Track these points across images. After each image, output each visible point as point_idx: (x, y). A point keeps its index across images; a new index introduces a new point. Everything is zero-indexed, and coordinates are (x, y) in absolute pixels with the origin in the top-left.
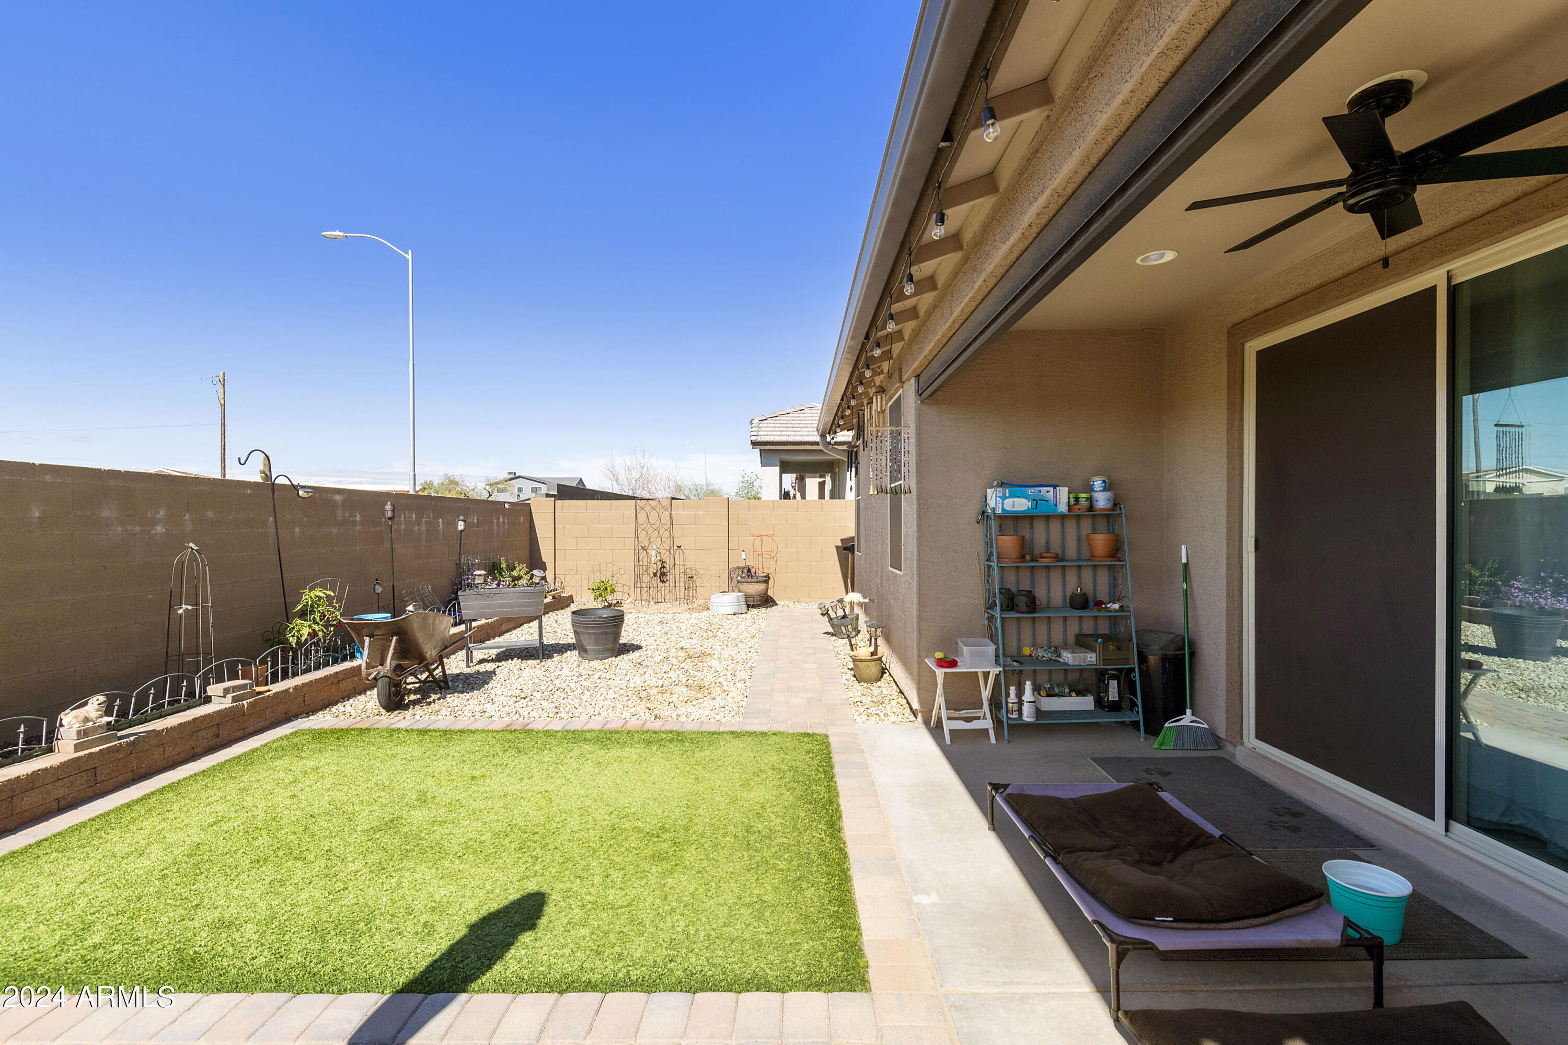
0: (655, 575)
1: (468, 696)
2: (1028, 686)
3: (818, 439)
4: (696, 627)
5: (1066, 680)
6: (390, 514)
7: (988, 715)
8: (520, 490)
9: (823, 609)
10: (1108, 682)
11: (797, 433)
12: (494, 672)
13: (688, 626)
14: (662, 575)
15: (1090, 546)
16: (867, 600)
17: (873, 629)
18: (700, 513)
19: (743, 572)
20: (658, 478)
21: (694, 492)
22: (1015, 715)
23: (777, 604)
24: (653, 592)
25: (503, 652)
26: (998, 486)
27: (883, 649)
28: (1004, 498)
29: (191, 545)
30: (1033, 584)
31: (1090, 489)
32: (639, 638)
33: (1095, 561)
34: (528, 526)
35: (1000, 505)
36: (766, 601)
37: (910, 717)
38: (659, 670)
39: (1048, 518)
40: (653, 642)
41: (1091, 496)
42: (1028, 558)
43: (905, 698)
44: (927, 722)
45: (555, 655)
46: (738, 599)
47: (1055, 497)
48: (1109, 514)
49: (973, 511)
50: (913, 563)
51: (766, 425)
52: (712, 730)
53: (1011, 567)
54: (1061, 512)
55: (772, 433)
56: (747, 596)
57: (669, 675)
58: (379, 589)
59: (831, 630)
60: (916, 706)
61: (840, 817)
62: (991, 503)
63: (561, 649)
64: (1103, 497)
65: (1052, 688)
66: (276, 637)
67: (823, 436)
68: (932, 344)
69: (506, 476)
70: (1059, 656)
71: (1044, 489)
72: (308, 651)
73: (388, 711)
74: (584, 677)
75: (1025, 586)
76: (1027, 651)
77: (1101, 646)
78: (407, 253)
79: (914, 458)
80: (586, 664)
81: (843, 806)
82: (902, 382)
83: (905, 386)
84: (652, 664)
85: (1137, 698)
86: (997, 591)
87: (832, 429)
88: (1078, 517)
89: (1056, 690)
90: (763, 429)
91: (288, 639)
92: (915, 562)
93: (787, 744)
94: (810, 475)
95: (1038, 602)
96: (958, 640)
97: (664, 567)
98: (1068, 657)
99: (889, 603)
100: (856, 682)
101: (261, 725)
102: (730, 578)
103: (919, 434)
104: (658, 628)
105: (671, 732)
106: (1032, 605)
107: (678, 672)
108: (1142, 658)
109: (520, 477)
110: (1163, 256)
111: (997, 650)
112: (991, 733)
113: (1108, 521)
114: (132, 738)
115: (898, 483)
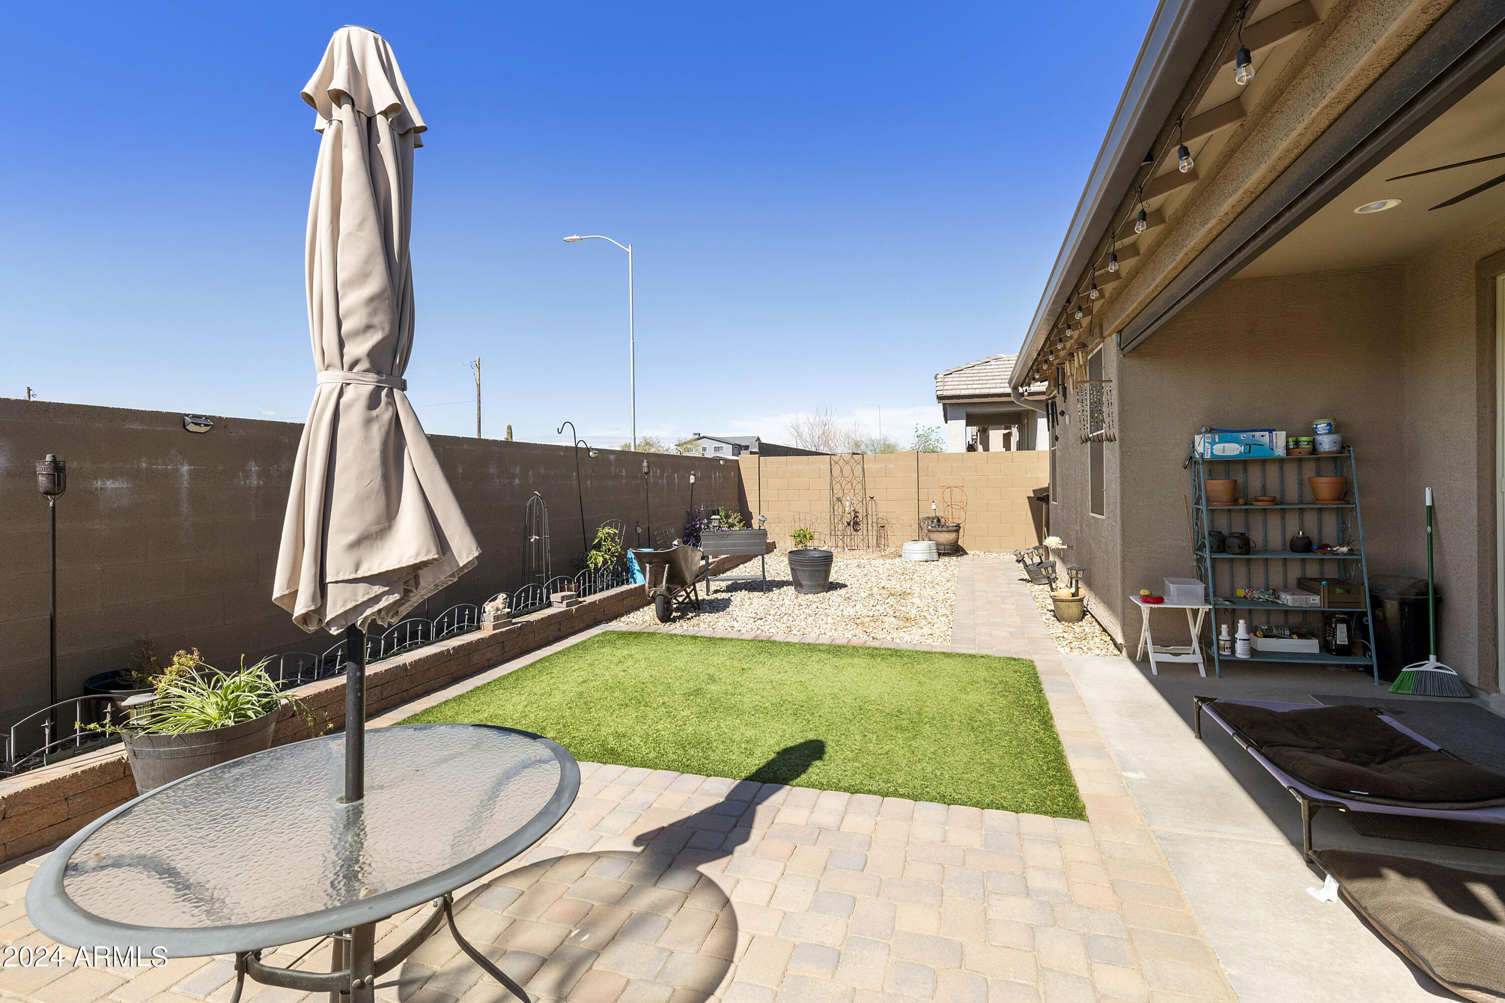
0: (849, 524)
1: (716, 615)
2: (1241, 624)
3: (1009, 390)
4: (892, 571)
5: (1286, 622)
6: (646, 470)
7: (1198, 650)
8: (704, 449)
9: (1019, 556)
10: (1336, 626)
11: (984, 386)
12: (729, 599)
13: (885, 570)
14: (855, 524)
15: (1314, 491)
16: (1065, 547)
17: (1074, 572)
18: (891, 466)
19: (932, 522)
20: (838, 434)
21: (871, 448)
22: (1227, 652)
23: (967, 554)
24: (847, 540)
25: (731, 585)
26: (1206, 432)
27: (1083, 592)
28: (1213, 443)
29: (536, 492)
30: (1247, 526)
31: (1313, 432)
32: (842, 578)
33: (1319, 504)
34: (737, 480)
35: (1209, 451)
36: (956, 550)
37: (1114, 651)
38: (867, 604)
39: (1264, 462)
40: (856, 582)
41: (1314, 439)
42: (1241, 501)
43: (1109, 635)
44: (1132, 657)
45: (774, 589)
46: (930, 547)
47: (1271, 441)
48: (1336, 457)
49: (1180, 456)
50: (1116, 507)
51: (951, 379)
52: (925, 650)
53: (1221, 510)
54: (1279, 455)
55: (958, 387)
56: (938, 545)
57: (877, 608)
58: (639, 530)
59: (1027, 577)
60: (1120, 640)
61: (1051, 718)
62: (1200, 449)
63: (780, 584)
64: (1327, 440)
65: (1270, 629)
66: (581, 563)
67: (1015, 388)
68: (1135, 305)
69: (690, 436)
70: (1278, 598)
71: (1258, 434)
72: (603, 575)
73: (663, 622)
74: (804, 606)
75: (1239, 528)
76: (1241, 593)
77: (1326, 588)
78: (628, 248)
79: (1117, 408)
80: (802, 597)
81: (1053, 708)
82: (1103, 338)
83: (1106, 340)
84: (860, 599)
85: (1370, 644)
86: (1206, 533)
87: (1027, 380)
88: (1300, 461)
89: (1275, 631)
90: (948, 383)
91: (588, 565)
92: (1118, 505)
93: (995, 665)
94: (993, 427)
95: (1252, 544)
96: (1165, 579)
97: (857, 517)
98: (1287, 599)
99: (1090, 548)
100: (1058, 623)
101: (581, 626)
102: (920, 528)
103: (1121, 386)
104: (858, 570)
105: (890, 649)
106: (1246, 546)
107: (885, 606)
108: (1377, 603)
109: (704, 437)
110: (1385, 204)
111: (1206, 589)
112: (1201, 668)
113: (1336, 464)
114: (520, 625)
115: (1099, 432)
